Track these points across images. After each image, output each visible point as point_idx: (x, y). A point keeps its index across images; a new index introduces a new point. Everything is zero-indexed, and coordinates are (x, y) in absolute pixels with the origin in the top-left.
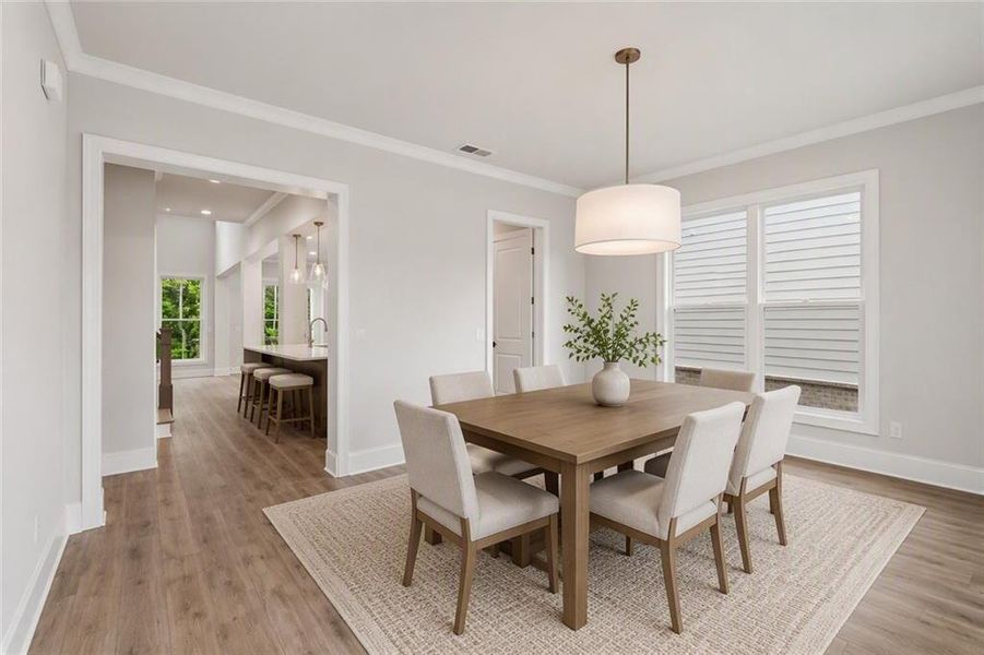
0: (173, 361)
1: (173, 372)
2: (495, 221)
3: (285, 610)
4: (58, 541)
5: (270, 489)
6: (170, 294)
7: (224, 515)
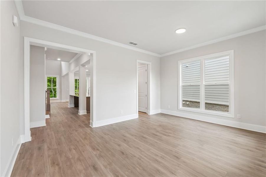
0: (50, 98)
1: (50, 101)
2: (138, 62)
3: (80, 163)
4: (18, 145)
5: (76, 131)
6: (49, 81)
7: (64, 138)
